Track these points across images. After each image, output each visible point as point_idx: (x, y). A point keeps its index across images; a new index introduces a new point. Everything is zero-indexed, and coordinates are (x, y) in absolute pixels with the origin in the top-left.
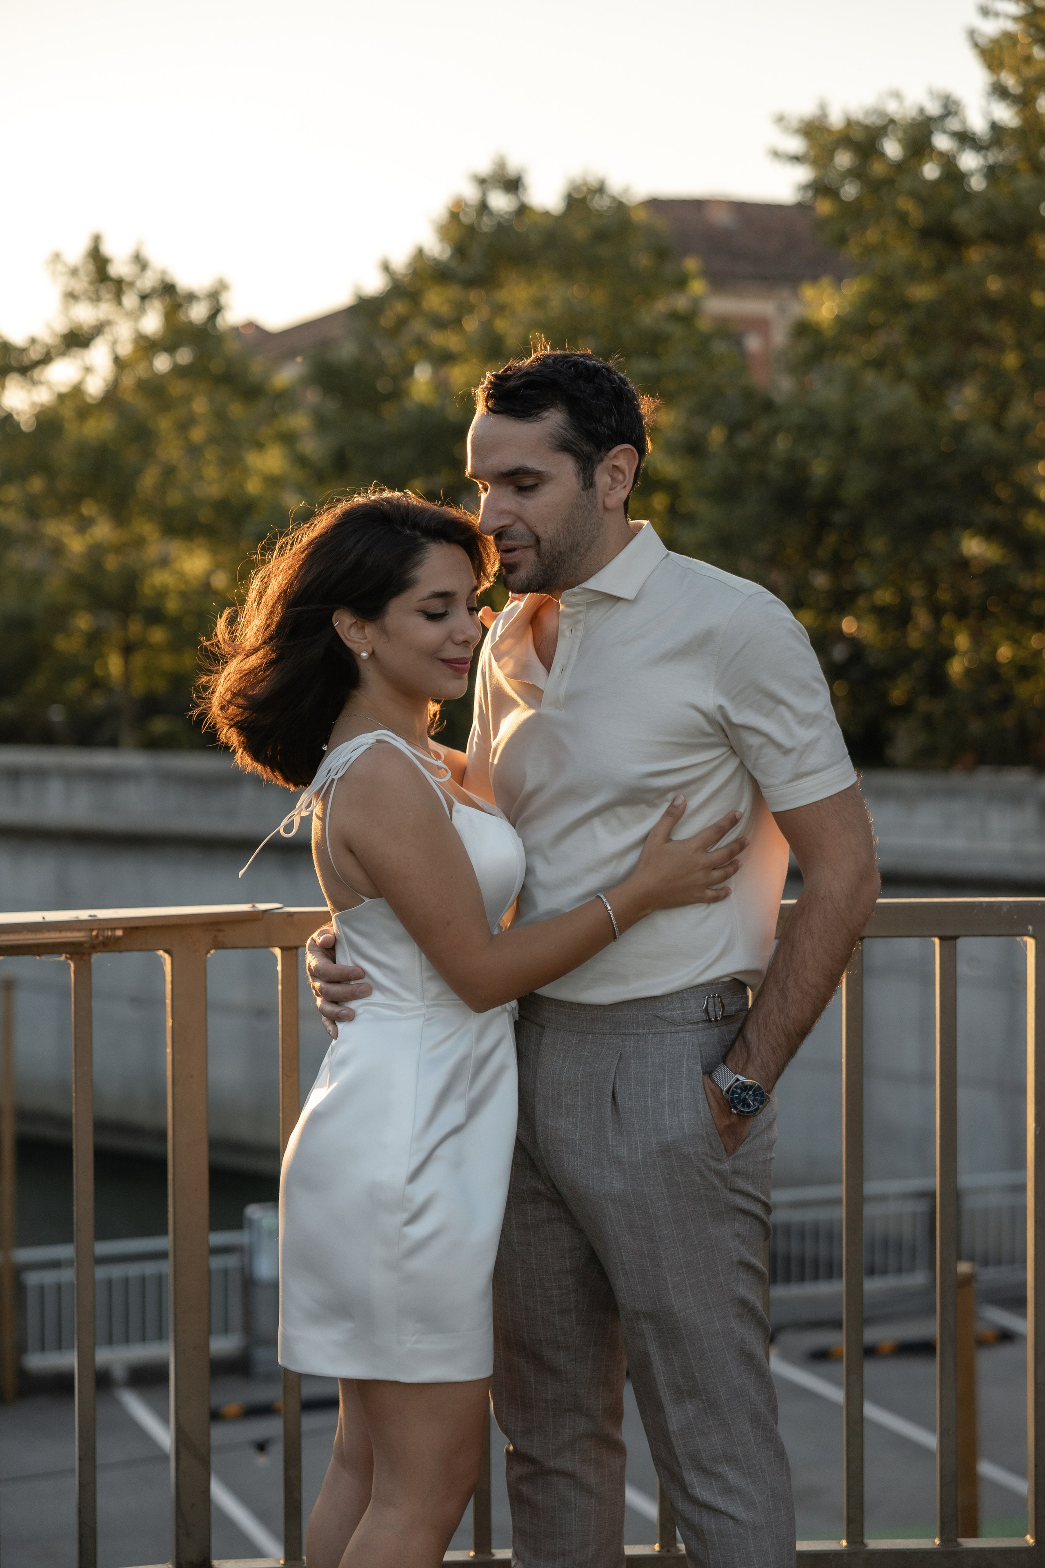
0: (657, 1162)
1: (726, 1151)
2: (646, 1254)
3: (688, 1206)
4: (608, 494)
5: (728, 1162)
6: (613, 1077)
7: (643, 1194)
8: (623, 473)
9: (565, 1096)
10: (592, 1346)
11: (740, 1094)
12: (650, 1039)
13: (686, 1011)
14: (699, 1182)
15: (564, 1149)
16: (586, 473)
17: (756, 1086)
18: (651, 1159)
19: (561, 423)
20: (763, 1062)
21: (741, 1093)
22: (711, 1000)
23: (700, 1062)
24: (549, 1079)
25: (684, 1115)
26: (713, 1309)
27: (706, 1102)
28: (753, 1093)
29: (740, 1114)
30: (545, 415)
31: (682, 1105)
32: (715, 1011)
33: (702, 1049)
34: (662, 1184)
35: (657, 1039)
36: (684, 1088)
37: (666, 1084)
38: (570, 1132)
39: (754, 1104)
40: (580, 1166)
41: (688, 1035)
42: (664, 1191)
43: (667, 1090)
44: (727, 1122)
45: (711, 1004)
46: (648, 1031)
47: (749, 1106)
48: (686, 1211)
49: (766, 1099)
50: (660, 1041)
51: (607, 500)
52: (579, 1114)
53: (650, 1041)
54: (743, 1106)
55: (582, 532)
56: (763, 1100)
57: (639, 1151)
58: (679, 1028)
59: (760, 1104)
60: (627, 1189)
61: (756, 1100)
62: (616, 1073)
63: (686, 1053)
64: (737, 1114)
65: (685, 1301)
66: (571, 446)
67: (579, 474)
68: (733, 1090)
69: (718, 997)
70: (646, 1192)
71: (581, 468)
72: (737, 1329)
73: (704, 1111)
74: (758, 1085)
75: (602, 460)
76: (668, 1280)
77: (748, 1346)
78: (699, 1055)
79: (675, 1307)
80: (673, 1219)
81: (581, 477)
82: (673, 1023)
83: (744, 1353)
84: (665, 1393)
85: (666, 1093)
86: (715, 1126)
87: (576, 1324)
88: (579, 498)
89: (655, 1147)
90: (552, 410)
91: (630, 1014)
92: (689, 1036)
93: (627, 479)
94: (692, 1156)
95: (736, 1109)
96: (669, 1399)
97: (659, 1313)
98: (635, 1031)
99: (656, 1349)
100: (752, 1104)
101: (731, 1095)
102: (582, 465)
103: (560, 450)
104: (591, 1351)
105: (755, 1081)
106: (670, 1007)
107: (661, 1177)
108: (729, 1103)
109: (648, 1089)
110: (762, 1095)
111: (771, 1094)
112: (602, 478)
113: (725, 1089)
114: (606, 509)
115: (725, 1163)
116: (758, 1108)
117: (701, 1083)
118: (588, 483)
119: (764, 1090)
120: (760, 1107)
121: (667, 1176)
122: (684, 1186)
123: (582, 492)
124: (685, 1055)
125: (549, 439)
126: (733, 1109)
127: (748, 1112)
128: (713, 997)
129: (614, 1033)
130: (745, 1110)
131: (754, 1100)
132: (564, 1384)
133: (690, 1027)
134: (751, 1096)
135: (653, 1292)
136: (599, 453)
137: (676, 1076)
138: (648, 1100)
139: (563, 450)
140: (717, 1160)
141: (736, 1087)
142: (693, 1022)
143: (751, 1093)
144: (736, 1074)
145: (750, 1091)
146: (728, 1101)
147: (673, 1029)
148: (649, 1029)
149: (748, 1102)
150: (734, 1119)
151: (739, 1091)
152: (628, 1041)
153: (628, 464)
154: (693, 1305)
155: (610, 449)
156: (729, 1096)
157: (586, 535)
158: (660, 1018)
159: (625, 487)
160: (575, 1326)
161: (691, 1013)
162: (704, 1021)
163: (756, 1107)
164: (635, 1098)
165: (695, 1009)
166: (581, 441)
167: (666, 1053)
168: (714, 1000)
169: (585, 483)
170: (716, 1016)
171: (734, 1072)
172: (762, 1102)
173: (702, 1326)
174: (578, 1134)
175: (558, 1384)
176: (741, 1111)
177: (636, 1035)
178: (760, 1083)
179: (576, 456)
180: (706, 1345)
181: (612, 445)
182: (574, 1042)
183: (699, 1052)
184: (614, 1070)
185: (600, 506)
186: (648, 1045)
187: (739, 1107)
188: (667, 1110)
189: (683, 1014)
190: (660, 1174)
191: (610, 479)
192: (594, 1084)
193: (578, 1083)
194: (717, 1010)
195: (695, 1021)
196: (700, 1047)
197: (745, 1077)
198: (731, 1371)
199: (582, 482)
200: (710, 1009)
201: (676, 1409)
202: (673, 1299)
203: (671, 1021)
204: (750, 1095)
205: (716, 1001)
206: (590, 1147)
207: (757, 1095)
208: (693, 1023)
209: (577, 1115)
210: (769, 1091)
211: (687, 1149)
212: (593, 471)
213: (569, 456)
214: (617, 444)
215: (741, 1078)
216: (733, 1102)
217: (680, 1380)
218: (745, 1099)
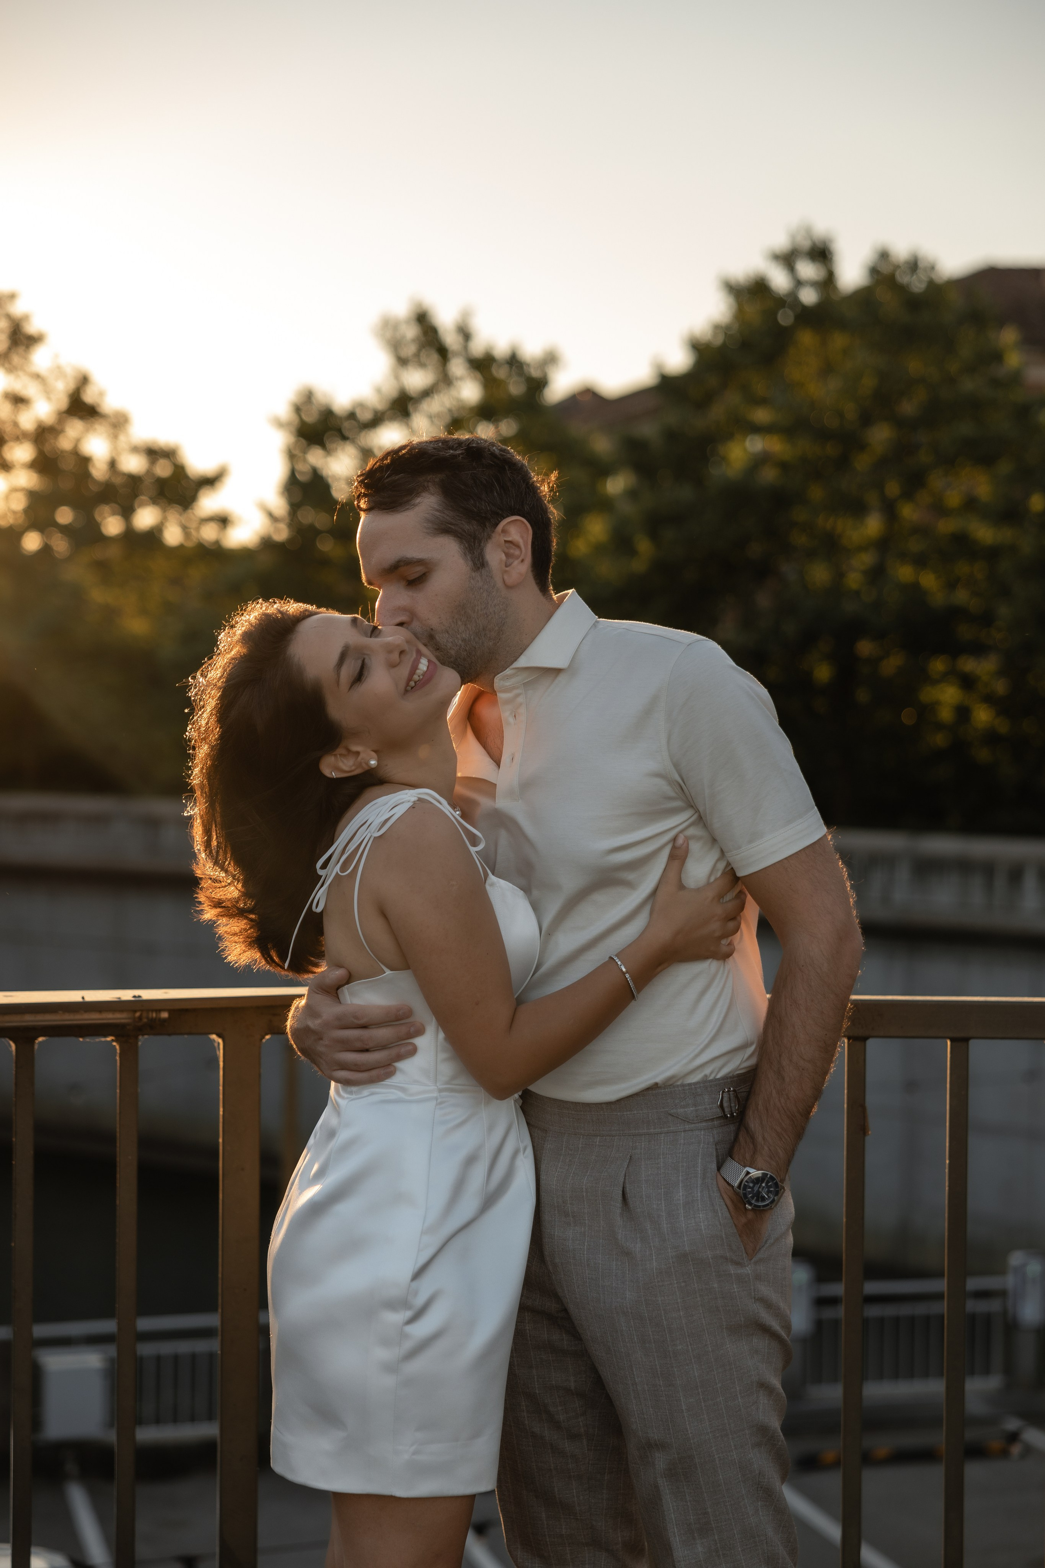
0: (672, 1268)
1: (746, 1253)
2: (659, 1372)
3: (704, 1318)
4: (506, 572)
5: (750, 1266)
6: (622, 1180)
7: (657, 1304)
8: (518, 546)
9: (571, 1204)
10: (606, 1474)
11: (752, 1188)
12: (662, 1138)
13: (700, 1108)
14: (717, 1290)
15: (571, 1261)
16: (474, 553)
17: (768, 1176)
18: (666, 1265)
19: (435, 506)
20: (770, 1150)
21: (754, 1186)
22: (725, 1095)
23: (715, 1160)
24: (553, 1187)
25: (701, 1215)
26: (730, 1436)
27: (722, 1200)
28: (767, 1184)
29: (755, 1210)
30: (417, 501)
31: (698, 1205)
32: (731, 1107)
33: (718, 1148)
34: (677, 1293)
35: (670, 1139)
36: (699, 1188)
37: (681, 1185)
38: (578, 1242)
39: (769, 1197)
40: (589, 1279)
41: (702, 1133)
42: (679, 1301)
43: (681, 1191)
44: (743, 1220)
45: (726, 1099)
46: (659, 1130)
47: (763, 1199)
48: (702, 1323)
49: (781, 1190)
50: (673, 1140)
51: (506, 577)
52: (587, 1222)
53: (662, 1141)
54: (757, 1200)
55: (486, 616)
56: (778, 1190)
57: (654, 1257)
58: (693, 1125)
59: (776, 1195)
60: (639, 1299)
61: (771, 1192)
62: (625, 1176)
63: (701, 1151)
64: (752, 1209)
65: (700, 1426)
66: (450, 528)
67: (465, 554)
68: (745, 1184)
69: (734, 1091)
70: (660, 1302)
71: (467, 548)
72: (755, 1461)
73: (721, 1210)
74: (771, 1175)
75: (489, 537)
76: (682, 1400)
77: (766, 1480)
78: (715, 1154)
79: (689, 1432)
80: (688, 1332)
81: (468, 557)
82: (686, 1120)
83: (762, 1488)
84: (674, 1534)
85: (681, 1194)
86: (734, 1225)
87: (588, 1450)
88: (472, 581)
89: (671, 1252)
90: (424, 494)
91: (640, 1114)
92: (704, 1134)
93: (523, 553)
94: (711, 1260)
95: (750, 1204)
96: (678, 1540)
97: (671, 1439)
98: (646, 1131)
99: (666, 1482)
100: (766, 1196)
101: (743, 1190)
102: (467, 545)
103: (438, 534)
104: (606, 1478)
105: (766, 1171)
106: (682, 1103)
107: (676, 1285)
108: (742, 1199)
109: (661, 1192)
110: (776, 1185)
111: (785, 1183)
112: (494, 555)
113: (736, 1184)
114: (509, 587)
115: (745, 1266)
116: (773, 1201)
117: (715, 1180)
118: (479, 564)
119: (778, 1180)
120: (776, 1198)
121: (683, 1284)
122: (700, 1295)
123: (474, 574)
124: (700, 1154)
125: (425, 524)
126: (747, 1205)
127: (764, 1206)
128: (729, 1091)
129: (624, 1135)
130: (760, 1204)
131: (769, 1192)
132: (579, 1517)
133: (704, 1124)
134: (764, 1189)
135: (667, 1415)
136: (484, 530)
137: (690, 1175)
138: (661, 1203)
139: (442, 533)
140: (737, 1264)
141: (746, 1181)
142: (708, 1118)
143: (764, 1185)
144: (745, 1166)
145: (762, 1182)
146: (741, 1197)
147: (687, 1127)
148: (661, 1128)
149: (762, 1195)
150: (750, 1215)
151: (751, 1185)
152: (639, 1143)
153: (522, 537)
154: (709, 1430)
155: (497, 525)
156: (741, 1191)
157: (492, 618)
158: (673, 1116)
159: (522, 561)
160: (586, 1452)
161: (706, 1109)
162: (719, 1117)
163: (771, 1199)
164: (646, 1201)
165: (709, 1105)
166: (461, 520)
167: (679, 1153)
168: (729, 1094)
169: (474, 564)
170: (731, 1111)
171: (743, 1164)
172: (777, 1193)
173: (717, 1454)
174: (586, 1244)
175: (572, 1517)
176: (755, 1206)
177: (647, 1136)
178: (772, 1173)
179: (458, 537)
180: (721, 1476)
181: (498, 520)
182: (580, 1146)
183: (715, 1150)
184: (624, 1172)
185: (500, 584)
186: (661, 1145)
187: (753, 1202)
188: (682, 1212)
189: (696, 1111)
190: (675, 1282)
191: (503, 555)
192: (599, 1189)
193: (583, 1189)
194: (732, 1105)
195: (710, 1118)
196: (716, 1145)
197: (755, 1169)
198: (747, 1507)
199: (470, 563)
200: (725, 1104)
201: (686, 1552)
202: (687, 1423)
203: (684, 1119)
204: (764, 1187)
205: (732, 1095)
206: (599, 1257)
207: (771, 1187)
208: (708, 1120)
209: (585, 1223)
210: (782, 1181)
211: (705, 1252)
212: (482, 550)
213: (451, 538)
214: (504, 518)
215: (751, 1170)
216: (745, 1195)
217: (692, 1517)
218: (759, 1192)
